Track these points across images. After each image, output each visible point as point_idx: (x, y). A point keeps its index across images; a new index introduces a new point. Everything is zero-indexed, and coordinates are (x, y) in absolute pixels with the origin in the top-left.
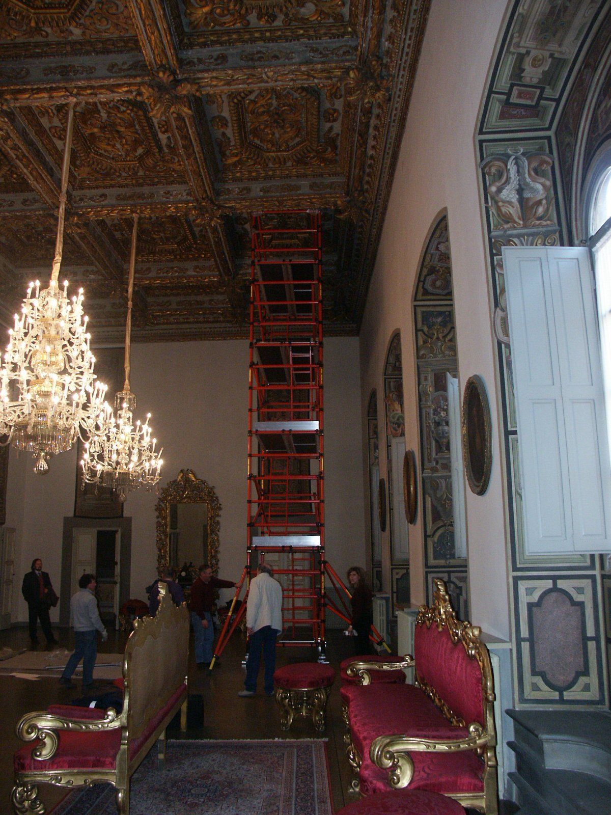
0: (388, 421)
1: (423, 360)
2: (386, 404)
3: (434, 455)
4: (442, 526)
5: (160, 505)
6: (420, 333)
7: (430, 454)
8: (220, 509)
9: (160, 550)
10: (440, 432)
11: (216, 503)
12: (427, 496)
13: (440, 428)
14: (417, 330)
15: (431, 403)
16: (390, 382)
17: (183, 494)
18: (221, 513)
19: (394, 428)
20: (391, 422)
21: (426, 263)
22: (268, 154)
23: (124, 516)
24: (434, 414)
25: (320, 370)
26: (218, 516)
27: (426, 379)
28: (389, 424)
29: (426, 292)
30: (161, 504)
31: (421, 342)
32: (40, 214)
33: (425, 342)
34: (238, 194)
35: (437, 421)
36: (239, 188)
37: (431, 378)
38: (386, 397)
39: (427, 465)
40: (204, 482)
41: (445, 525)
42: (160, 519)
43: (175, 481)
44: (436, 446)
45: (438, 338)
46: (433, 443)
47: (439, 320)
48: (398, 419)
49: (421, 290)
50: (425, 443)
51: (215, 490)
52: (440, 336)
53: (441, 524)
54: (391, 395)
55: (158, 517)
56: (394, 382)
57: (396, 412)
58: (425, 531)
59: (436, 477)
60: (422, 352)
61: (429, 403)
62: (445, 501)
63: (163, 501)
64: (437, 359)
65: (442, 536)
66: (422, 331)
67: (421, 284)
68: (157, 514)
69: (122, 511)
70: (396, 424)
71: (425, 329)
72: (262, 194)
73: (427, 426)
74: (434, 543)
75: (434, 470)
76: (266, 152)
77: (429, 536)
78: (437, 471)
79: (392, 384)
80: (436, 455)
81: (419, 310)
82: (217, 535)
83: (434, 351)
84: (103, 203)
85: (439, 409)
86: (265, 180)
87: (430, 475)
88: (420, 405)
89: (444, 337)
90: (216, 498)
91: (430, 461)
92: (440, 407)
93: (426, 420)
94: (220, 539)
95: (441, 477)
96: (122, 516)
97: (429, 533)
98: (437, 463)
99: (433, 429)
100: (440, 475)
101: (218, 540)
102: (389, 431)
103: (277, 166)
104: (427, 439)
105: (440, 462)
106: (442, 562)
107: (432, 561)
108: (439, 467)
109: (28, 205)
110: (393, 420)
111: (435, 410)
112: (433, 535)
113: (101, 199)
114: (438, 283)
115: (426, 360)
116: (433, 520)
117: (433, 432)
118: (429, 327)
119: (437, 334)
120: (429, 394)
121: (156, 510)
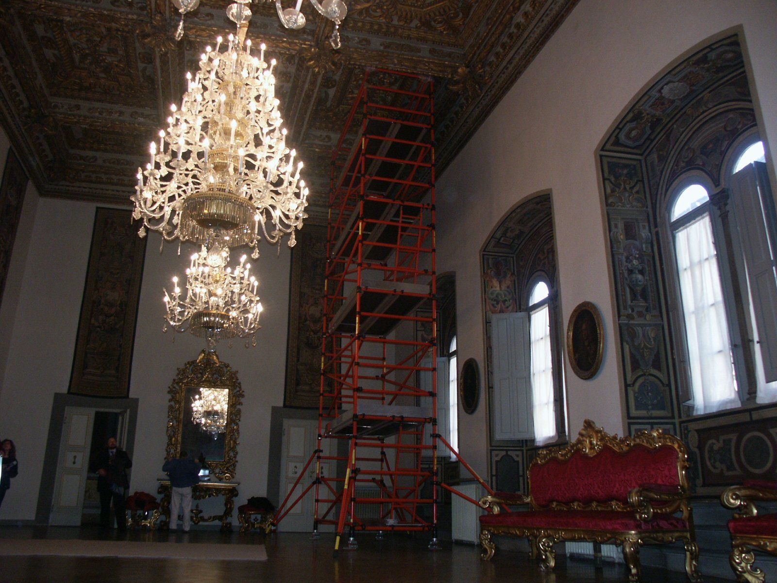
0: (487, 298)
1: (612, 208)
2: (484, 280)
3: (629, 303)
4: (642, 376)
5: (174, 387)
6: (607, 182)
7: (625, 301)
8: (243, 396)
9: (170, 438)
10: (633, 279)
11: (238, 389)
12: (625, 344)
13: (634, 276)
14: (604, 179)
15: (622, 250)
16: (488, 259)
17: (203, 377)
18: (242, 400)
19: (493, 305)
20: (489, 299)
21: (637, 107)
22: (402, 6)
23: (130, 397)
24: (627, 262)
25: (432, 233)
26: (241, 404)
27: (616, 226)
28: (487, 301)
29: (617, 143)
30: (175, 385)
31: (609, 191)
32: (132, 19)
33: (613, 191)
34: (357, 43)
35: (630, 269)
36: (359, 38)
37: (621, 226)
38: (484, 272)
39: (623, 312)
40: (227, 366)
41: (643, 375)
42: (172, 403)
43: (194, 362)
44: (630, 293)
45: (625, 188)
46: (628, 290)
47: (625, 172)
48: (497, 296)
49: (613, 138)
50: (620, 289)
51: (238, 375)
52: (628, 187)
53: (641, 373)
54: (489, 271)
55: (170, 401)
56: (492, 259)
57: (494, 289)
58: (625, 379)
59: (632, 324)
60: (610, 200)
61: (621, 251)
62: (643, 349)
63: (178, 383)
64: (626, 208)
65: (642, 385)
66: (609, 179)
67: (618, 131)
68: (169, 396)
69: (128, 391)
70: (495, 300)
71: (613, 179)
72: (382, 48)
73: (620, 273)
74: (635, 393)
75: (630, 317)
76: (401, 4)
77: (629, 385)
78: (633, 318)
79: (490, 261)
80: (632, 302)
81: (605, 160)
82: (237, 424)
83: (622, 200)
84: (209, 22)
85: (631, 257)
86: (385, 35)
87: (627, 322)
88: (612, 251)
89: (632, 188)
90: (240, 384)
91: (625, 308)
92: (632, 255)
93: (619, 266)
94: (241, 430)
95: (639, 325)
96: (127, 396)
97: (629, 382)
98: (633, 311)
99: (626, 275)
100: (636, 322)
101: (238, 430)
102: (488, 306)
103: (401, 23)
104: (621, 286)
105: (636, 310)
106: (643, 413)
107: (634, 412)
108: (634, 314)
109: (118, 6)
110: (492, 297)
111: (627, 258)
112: (633, 384)
113: (207, 18)
114: (634, 133)
115: (614, 208)
116: (632, 369)
117: (626, 279)
118: (616, 178)
119: (624, 185)
120: (620, 242)
121: (169, 392)
